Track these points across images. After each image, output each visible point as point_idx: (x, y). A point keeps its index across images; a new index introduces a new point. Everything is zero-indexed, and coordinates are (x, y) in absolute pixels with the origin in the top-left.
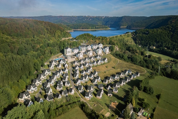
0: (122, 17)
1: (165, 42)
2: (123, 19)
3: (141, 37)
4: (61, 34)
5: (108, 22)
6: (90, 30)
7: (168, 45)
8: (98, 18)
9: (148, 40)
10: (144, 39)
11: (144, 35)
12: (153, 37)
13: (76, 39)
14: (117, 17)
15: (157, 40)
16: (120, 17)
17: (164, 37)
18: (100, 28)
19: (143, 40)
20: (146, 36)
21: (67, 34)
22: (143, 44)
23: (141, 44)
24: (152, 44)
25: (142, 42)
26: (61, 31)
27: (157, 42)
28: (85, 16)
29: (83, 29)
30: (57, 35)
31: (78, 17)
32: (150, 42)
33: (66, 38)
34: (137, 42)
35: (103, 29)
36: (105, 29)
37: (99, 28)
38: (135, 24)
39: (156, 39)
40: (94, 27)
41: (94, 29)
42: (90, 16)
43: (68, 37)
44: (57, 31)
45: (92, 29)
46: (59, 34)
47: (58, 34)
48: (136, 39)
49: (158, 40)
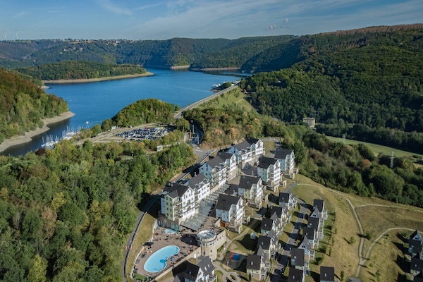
0: (169, 41)
1: (335, 103)
2: (174, 47)
3: (270, 95)
4: (35, 104)
5: (131, 54)
6: (97, 79)
7: (343, 111)
8: (101, 45)
9: (290, 101)
10: (281, 99)
11: (279, 90)
12: (301, 92)
13: (120, 122)
14: (156, 42)
15: (313, 101)
16: (163, 42)
17: (328, 92)
18: (123, 73)
19: (278, 104)
20: (284, 92)
21: (55, 103)
22: (280, 115)
23: (275, 114)
24: (305, 110)
25: (277, 110)
26: (31, 95)
27: (317, 106)
28: (58, 41)
29: (73, 78)
30: (24, 114)
31: (38, 42)
32: (297, 106)
33: (51, 116)
34: (264, 109)
35: (132, 76)
36: (137, 75)
37: (121, 74)
38: (209, 58)
39: (310, 97)
40: (108, 72)
41: (106, 75)
42: (73, 39)
43: (58, 115)
44: (20, 99)
45: (101, 76)
46: (31, 108)
47: (27, 108)
48: (257, 101)
49: (317, 101)
